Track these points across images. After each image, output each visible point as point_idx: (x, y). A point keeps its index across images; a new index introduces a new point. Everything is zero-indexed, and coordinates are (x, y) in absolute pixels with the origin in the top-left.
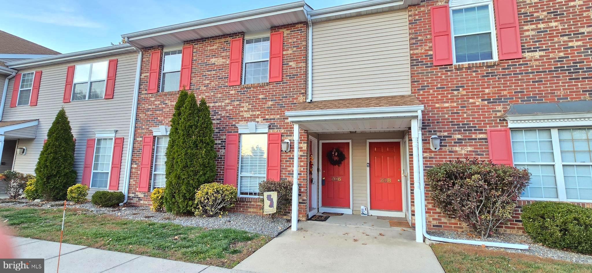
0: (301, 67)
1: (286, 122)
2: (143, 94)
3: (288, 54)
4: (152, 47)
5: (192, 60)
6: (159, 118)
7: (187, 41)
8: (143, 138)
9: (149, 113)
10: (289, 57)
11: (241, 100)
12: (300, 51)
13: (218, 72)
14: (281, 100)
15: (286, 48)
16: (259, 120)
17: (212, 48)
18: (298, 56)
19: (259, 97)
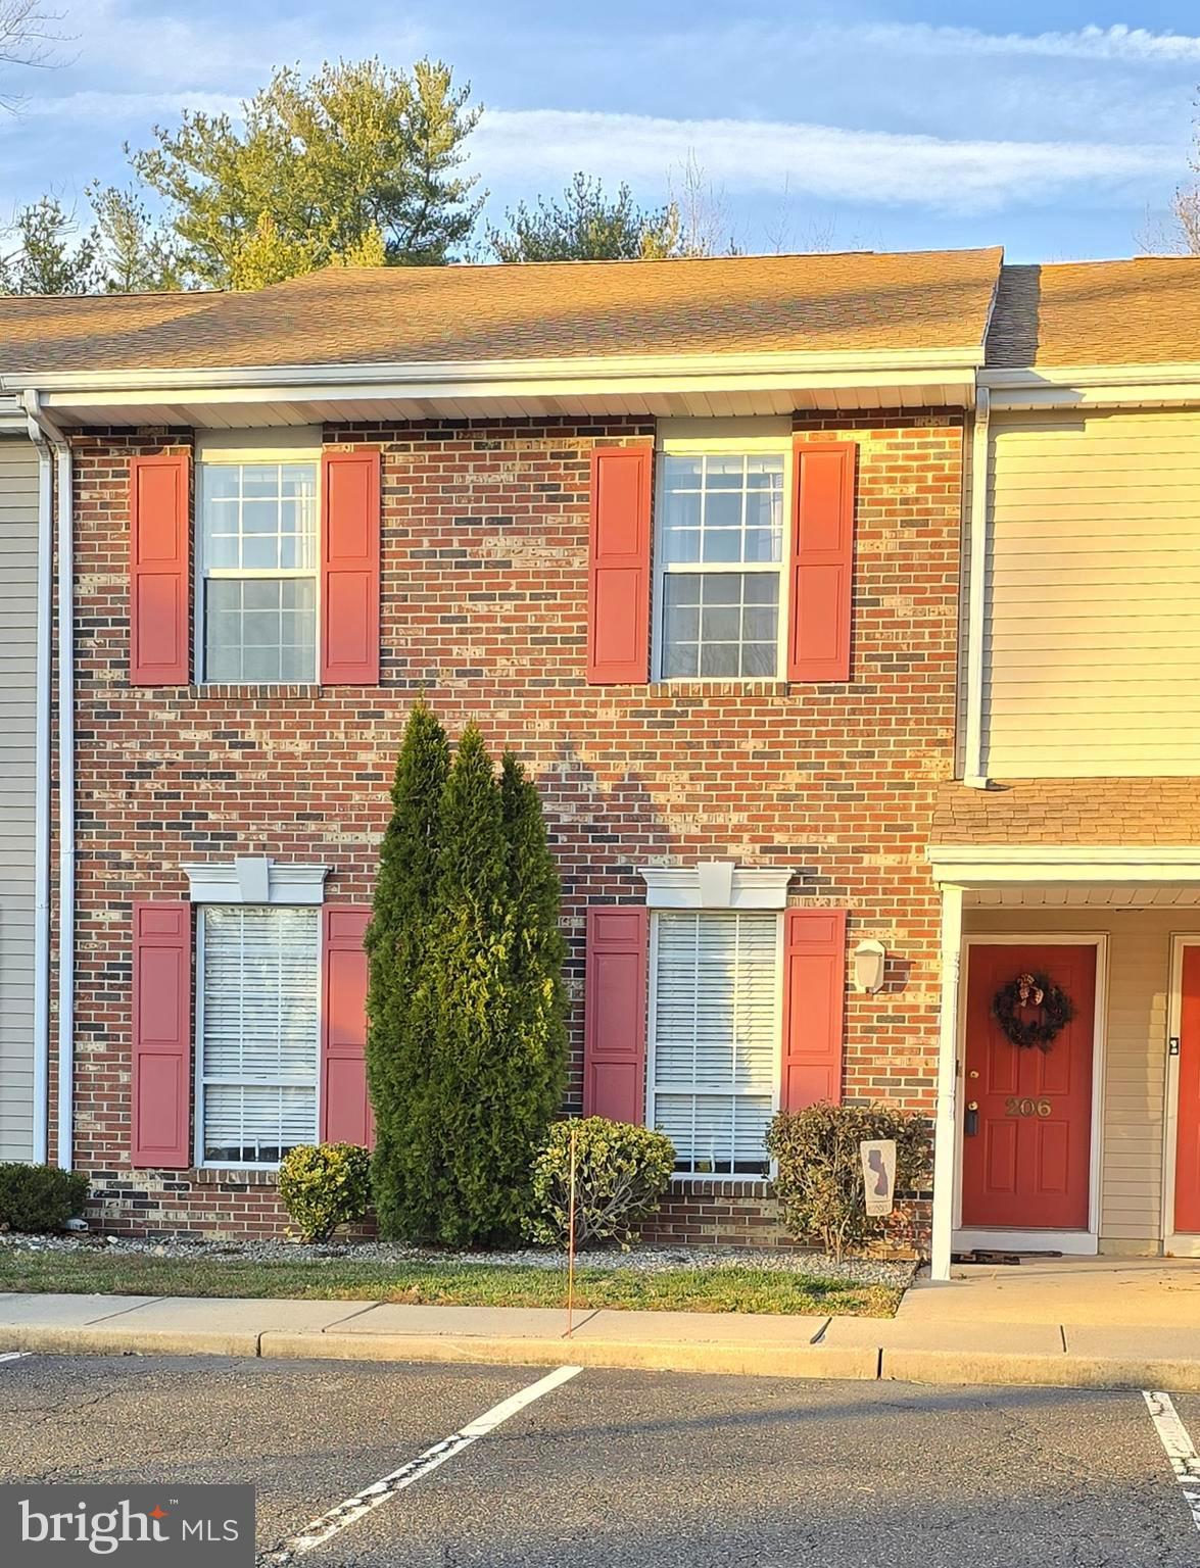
0: (936, 624)
1: (865, 864)
2: (101, 684)
3: (877, 557)
4: (132, 430)
5: (382, 534)
6: (212, 817)
7: (344, 425)
8: (134, 911)
9: (152, 785)
10: (880, 568)
11: (652, 756)
12: (935, 545)
13: (529, 608)
14: (842, 765)
15: (866, 522)
16: (744, 849)
17: (487, 479)
18: (923, 567)
19: (743, 745)
